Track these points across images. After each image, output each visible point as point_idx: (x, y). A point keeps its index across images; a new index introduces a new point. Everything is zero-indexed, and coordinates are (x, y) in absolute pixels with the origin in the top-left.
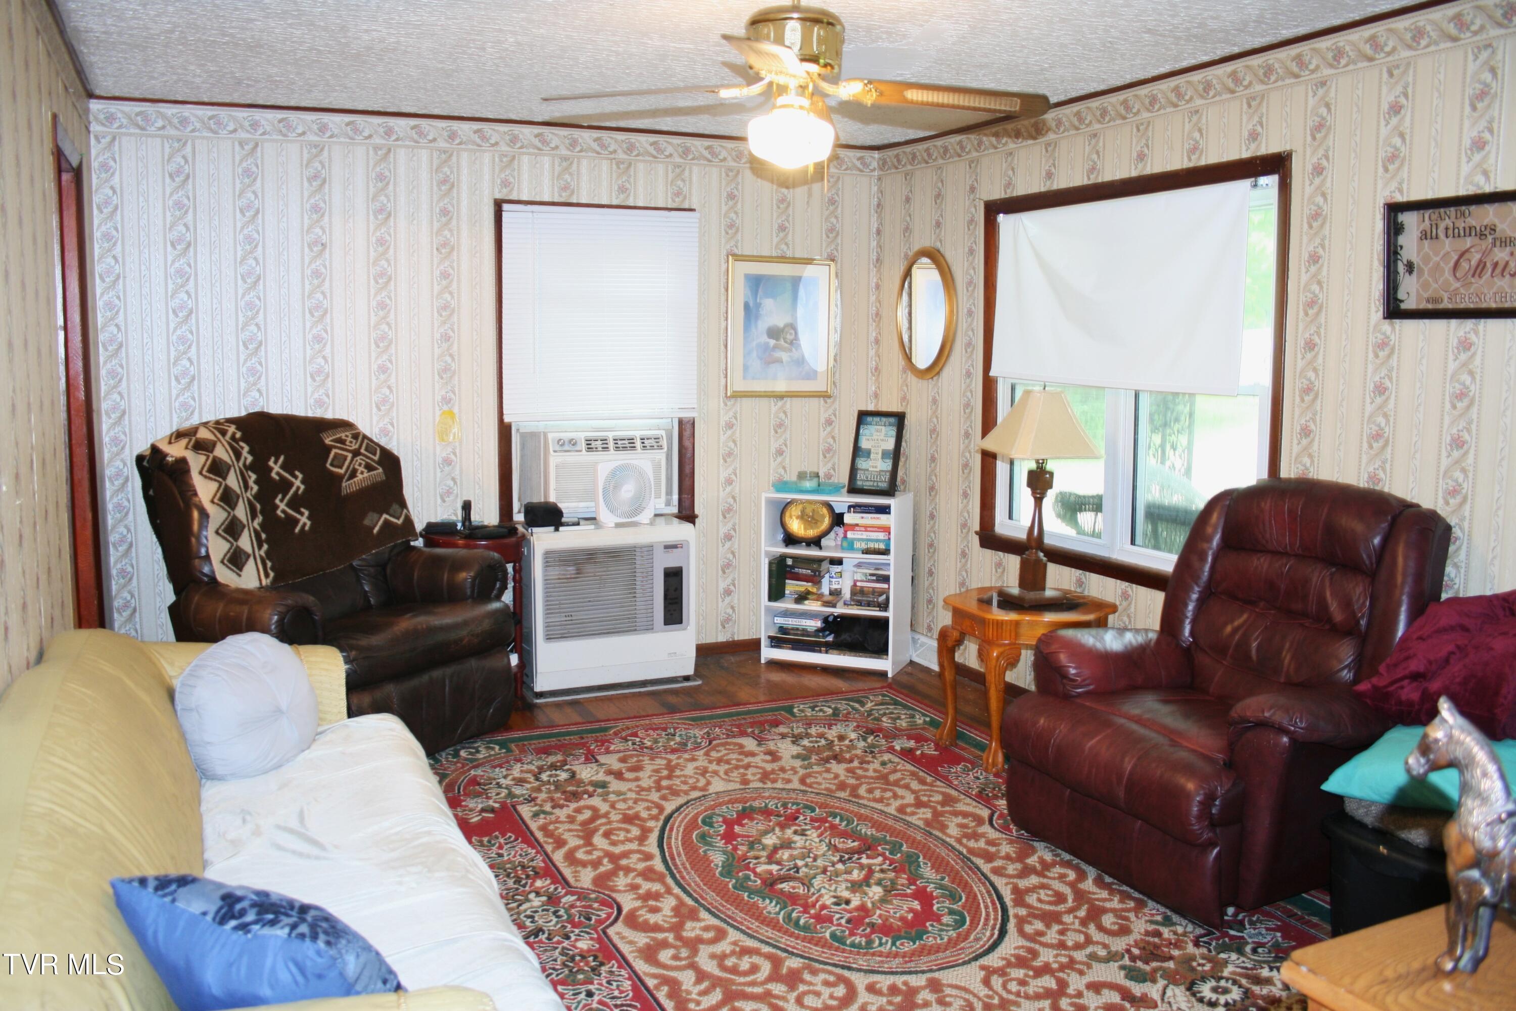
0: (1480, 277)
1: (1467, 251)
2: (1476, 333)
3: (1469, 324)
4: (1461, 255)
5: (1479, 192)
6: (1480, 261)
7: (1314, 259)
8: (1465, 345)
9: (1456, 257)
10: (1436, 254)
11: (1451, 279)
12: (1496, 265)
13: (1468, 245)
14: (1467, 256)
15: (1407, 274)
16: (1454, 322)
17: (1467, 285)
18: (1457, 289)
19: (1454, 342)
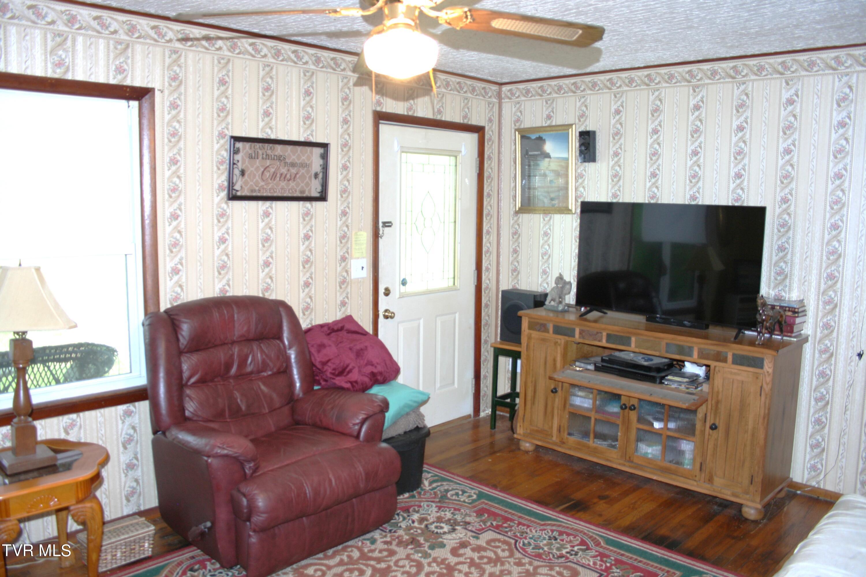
0: (274, 180)
1: (268, 167)
2: (272, 208)
3: (268, 203)
4: (265, 169)
5: (268, 137)
6: (274, 173)
7: (174, 161)
8: (267, 214)
9: (262, 170)
10: (252, 167)
11: (260, 181)
12: (281, 175)
13: (268, 164)
14: (268, 169)
15: (241, 177)
16: (260, 203)
17: (267, 184)
18: (263, 186)
19: (261, 212)
